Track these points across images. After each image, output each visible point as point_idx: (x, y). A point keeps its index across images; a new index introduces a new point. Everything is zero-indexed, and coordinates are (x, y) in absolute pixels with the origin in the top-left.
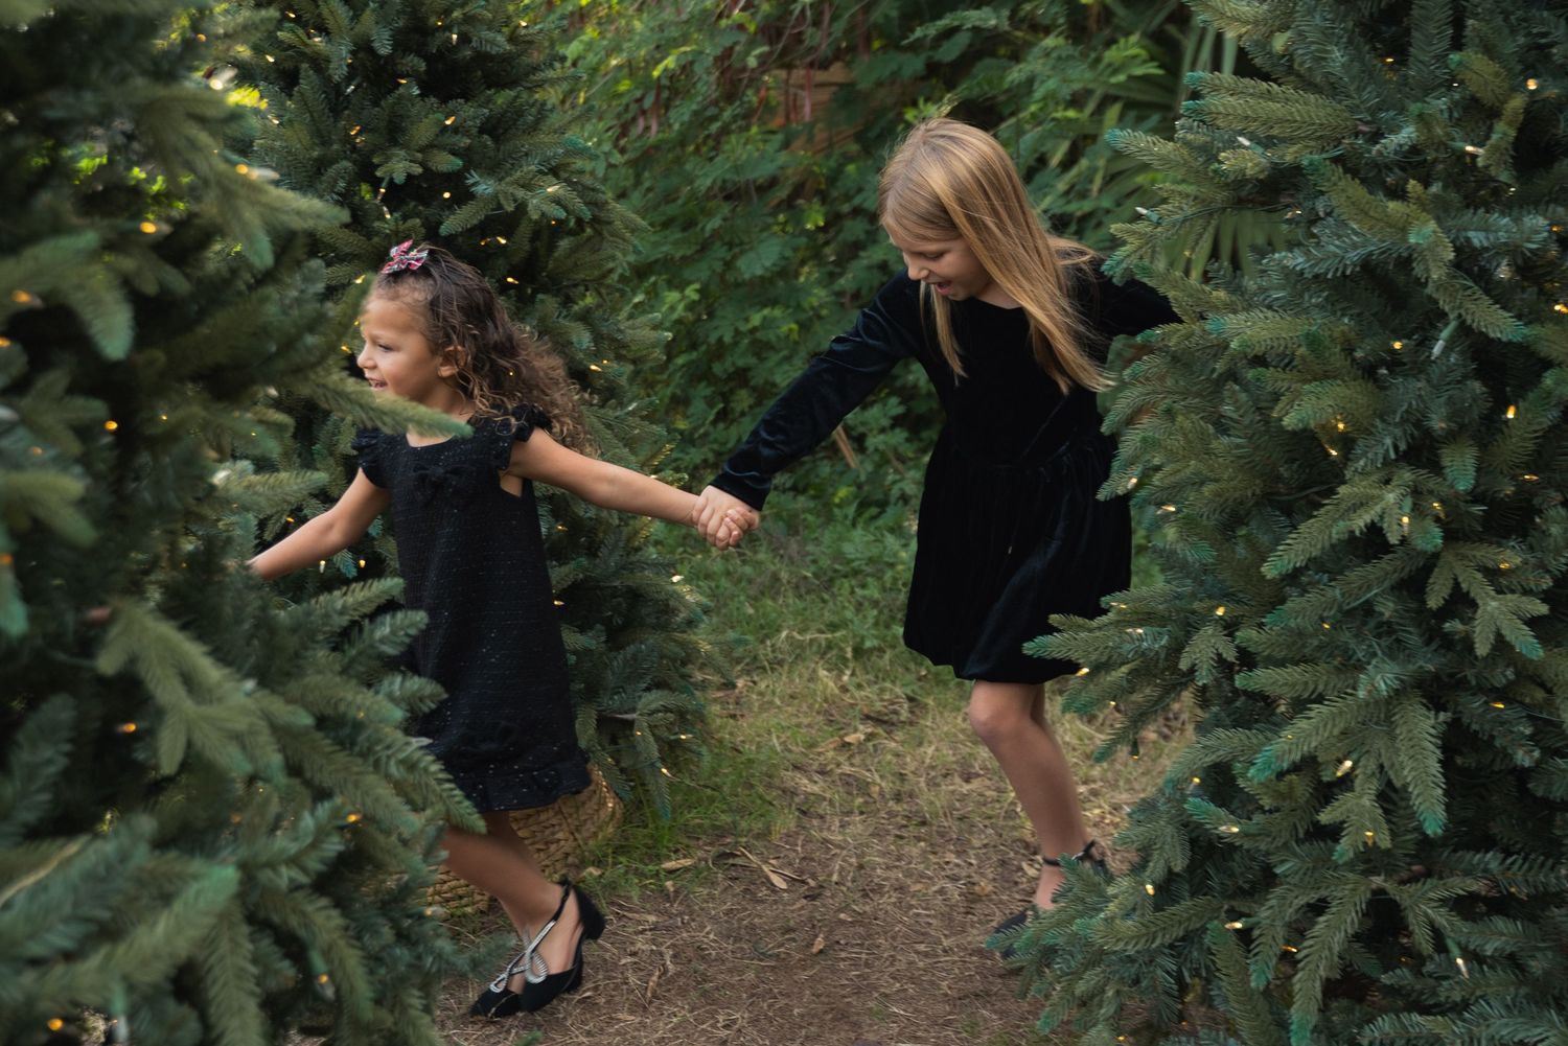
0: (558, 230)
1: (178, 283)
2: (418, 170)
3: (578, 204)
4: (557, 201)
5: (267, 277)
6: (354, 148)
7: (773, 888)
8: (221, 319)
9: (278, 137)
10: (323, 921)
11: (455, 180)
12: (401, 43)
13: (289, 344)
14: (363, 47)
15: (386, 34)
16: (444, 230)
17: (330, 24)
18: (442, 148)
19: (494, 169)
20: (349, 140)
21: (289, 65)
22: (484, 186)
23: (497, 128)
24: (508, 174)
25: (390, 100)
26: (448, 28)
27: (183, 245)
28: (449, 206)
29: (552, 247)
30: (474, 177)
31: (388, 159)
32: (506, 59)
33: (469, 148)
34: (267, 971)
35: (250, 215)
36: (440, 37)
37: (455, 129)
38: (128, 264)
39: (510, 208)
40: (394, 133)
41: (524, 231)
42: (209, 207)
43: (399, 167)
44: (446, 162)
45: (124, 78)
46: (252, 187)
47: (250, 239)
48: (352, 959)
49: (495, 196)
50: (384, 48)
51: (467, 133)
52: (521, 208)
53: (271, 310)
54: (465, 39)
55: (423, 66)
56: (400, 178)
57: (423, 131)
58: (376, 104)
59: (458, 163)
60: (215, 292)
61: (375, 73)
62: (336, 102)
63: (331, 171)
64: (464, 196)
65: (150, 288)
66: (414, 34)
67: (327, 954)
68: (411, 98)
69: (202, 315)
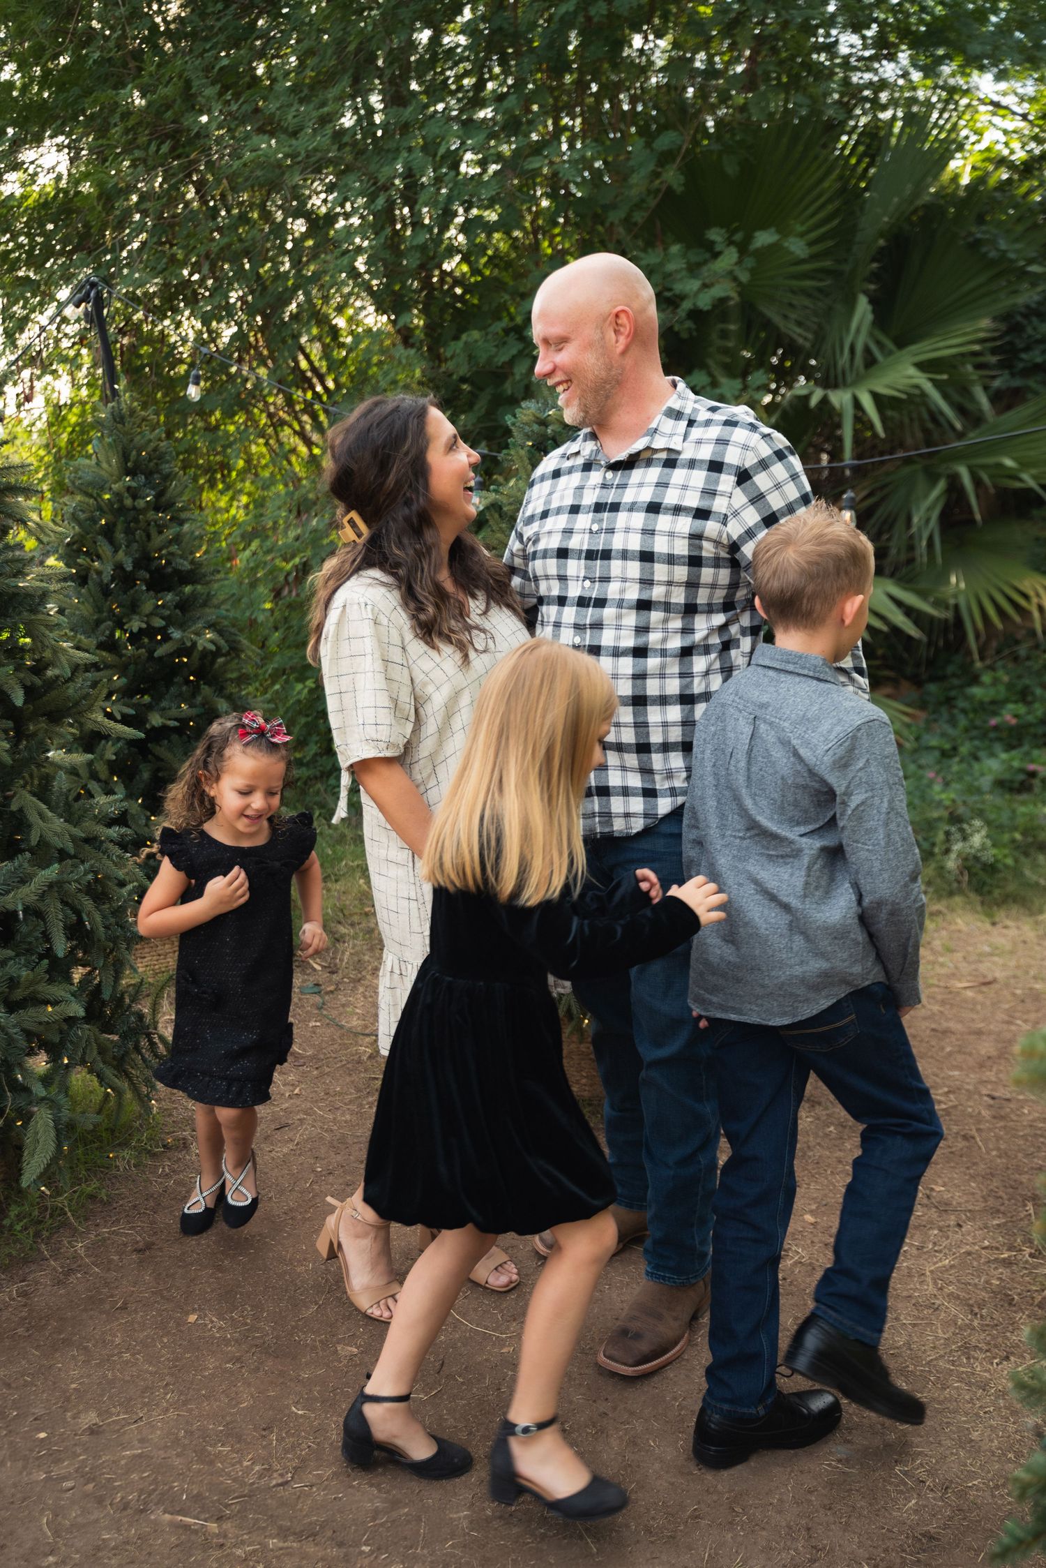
0: (218, 653)
1: (38, 681)
2: (144, 626)
3: (222, 642)
4: (212, 641)
5: (70, 680)
6: (114, 615)
7: (315, 970)
8: (54, 693)
9: (78, 609)
10: (87, 903)
11: (163, 631)
12: (137, 564)
13: (77, 704)
14: (119, 567)
15: (130, 560)
16: (156, 654)
17: (103, 556)
18: (157, 615)
19: (182, 626)
20: (112, 611)
21: (83, 573)
22: (176, 634)
23: (184, 606)
24: (189, 627)
25: (132, 592)
26: (160, 558)
27: (39, 669)
28: (160, 642)
29: (213, 662)
30: (171, 630)
31: (130, 620)
32: (191, 571)
33: (169, 616)
34: (66, 917)
35: (63, 659)
36: (156, 563)
37: (163, 606)
38: (22, 675)
39: (189, 644)
40: (134, 608)
41: (196, 655)
42: (48, 654)
43: (136, 625)
44: (158, 623)
45: (20, 614)
46: (64, 650)
47: (63, 668)
48: (98, 918)
49: (182, 639)
50: (129, 568)
51: (169, 608)
52: (194, 644)
53: (71, 691)
54: (168, 563)
55: (148, 576)
56: (135, 630)
57: (147, 607)
58: (125, 593)
59: (163, 623)
60: (52, 684)
61: (124, 578)
62: (106, 592)
63: (103, 627)
64: (167, 638)
65: (29, 684)
66: (144, 560)
67: (88, 915)
68: (142, 591)
69: (46, 692)
